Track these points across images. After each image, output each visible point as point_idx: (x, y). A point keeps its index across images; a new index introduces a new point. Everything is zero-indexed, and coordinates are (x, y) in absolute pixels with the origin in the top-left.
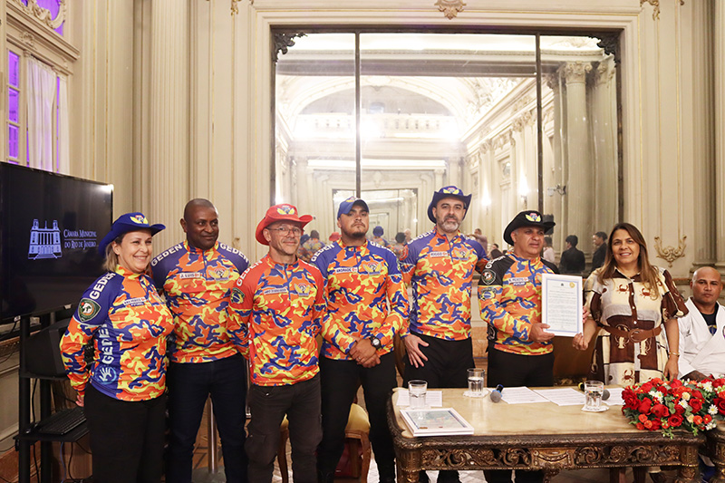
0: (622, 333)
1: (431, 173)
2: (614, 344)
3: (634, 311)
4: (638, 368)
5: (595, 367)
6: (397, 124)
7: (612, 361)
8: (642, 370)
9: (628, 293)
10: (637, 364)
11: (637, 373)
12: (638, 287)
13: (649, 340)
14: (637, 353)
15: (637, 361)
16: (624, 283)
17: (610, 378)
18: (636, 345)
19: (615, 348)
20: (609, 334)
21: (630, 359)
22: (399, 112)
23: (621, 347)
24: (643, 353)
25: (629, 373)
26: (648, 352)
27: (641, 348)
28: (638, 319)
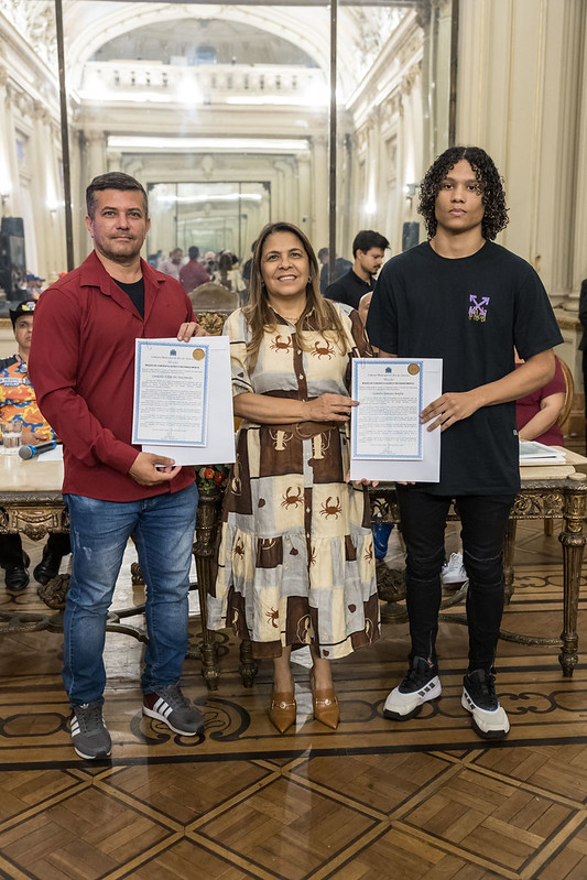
1: (290, 160)
2: (267, 442)
3: (303, 383)
4: (309, 483)
5: (237, 484)
6: (230, 80)
7: (266, 471)
8: (316, 485)
9: (291, 350)
10: (306, 478)
11: (308, 491)
12: (311, 338)
13: (327, 432)
14: (307, 455)
15: (308, 470)
16: (285, 332)
17: (262, 503)
18: (306, 444)
19: (269, 450)
21: (296, 467)
22: (234, 62)
23: (280, 447)
24: (318, 456)
25: (294, 493)
26: (326, 453)
27: (314, 448)
28: (309, 396)
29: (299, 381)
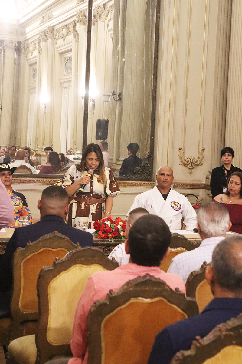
0: (84, 200)
2: (79, 206)
3: (92, 190)
4: (91, 220)
7: (77, 216)
8: (92, 222)
10: (90, 218)
11: (90, 223)
13: (98, 205)
14: (91, 212)
15: (91, 216)
17: (75, 225)
18: (91, 206)
19: (79, 209)
20: (77, 201)
21: (87, 215)
23: (83, 208)
24: (94, 212)
26: (97, 212)
27: (93, 209)
28: (93, 193)
29: (91, 189)
